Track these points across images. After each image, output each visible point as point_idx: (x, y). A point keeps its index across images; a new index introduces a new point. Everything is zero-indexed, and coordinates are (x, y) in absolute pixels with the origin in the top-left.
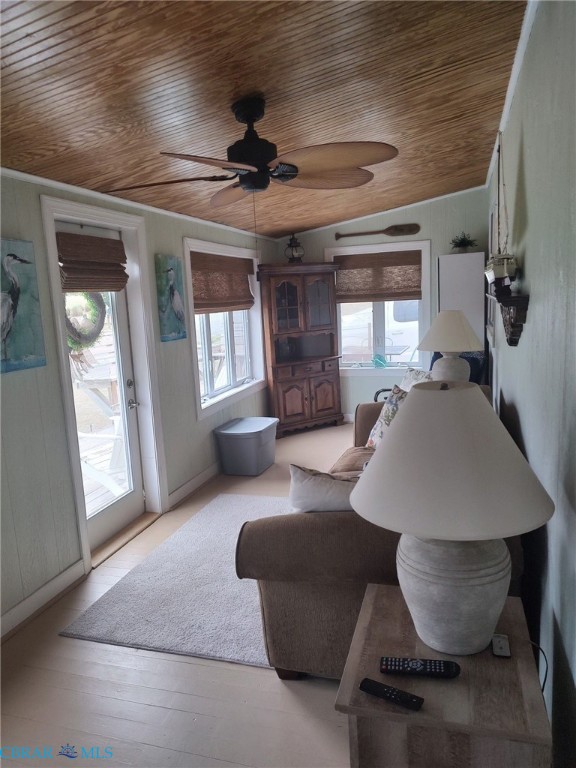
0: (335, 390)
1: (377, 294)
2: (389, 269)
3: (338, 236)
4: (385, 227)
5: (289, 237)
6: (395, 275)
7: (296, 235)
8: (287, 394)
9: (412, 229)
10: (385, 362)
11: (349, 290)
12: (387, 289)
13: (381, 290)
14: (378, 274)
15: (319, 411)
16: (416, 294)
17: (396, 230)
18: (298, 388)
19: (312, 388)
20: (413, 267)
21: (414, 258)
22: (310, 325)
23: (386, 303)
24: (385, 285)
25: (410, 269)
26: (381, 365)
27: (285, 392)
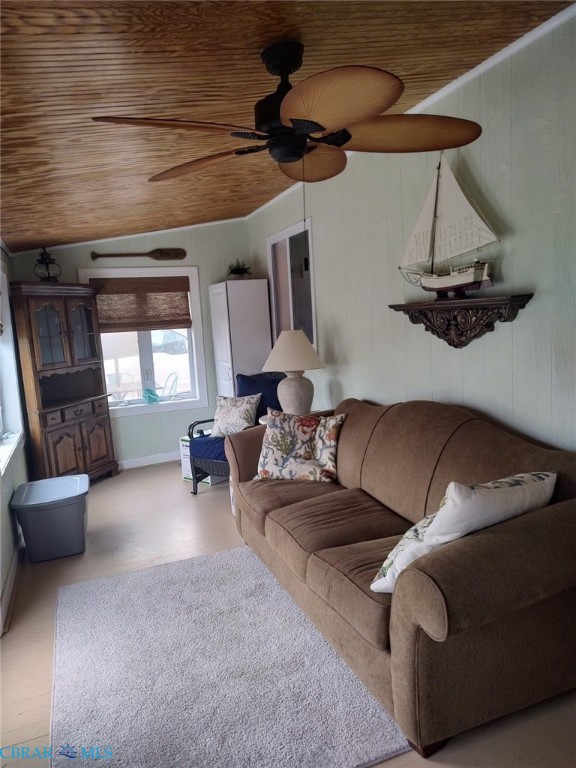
0: (108, 433)
1: (142, 323)
2: (152, 295)
3: (95, 256)
4: (148, 249)
5: (40, 250)
6: (160, 302)
7: (48, 250)
8: (58, 446)
9: (178, 254)
10: (157, 396)
11: (110, 318)
12: (154, 317)
13: (147, 318)
14: (142, 300)
15: (94, 461)
16: (186, 322)
17: (161, 254)
18: (68, 435)
19: (85, 435)
20: (180, 294)
21: (181, 285)
22: (76, 357)
23: (153, 332)
24: (151, 313)
25: (177, 296)
26: (155, 400)
27: (56, 444)
